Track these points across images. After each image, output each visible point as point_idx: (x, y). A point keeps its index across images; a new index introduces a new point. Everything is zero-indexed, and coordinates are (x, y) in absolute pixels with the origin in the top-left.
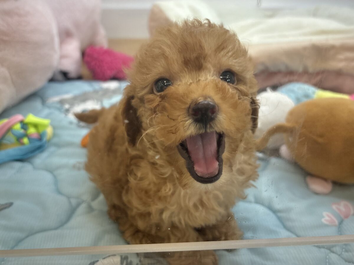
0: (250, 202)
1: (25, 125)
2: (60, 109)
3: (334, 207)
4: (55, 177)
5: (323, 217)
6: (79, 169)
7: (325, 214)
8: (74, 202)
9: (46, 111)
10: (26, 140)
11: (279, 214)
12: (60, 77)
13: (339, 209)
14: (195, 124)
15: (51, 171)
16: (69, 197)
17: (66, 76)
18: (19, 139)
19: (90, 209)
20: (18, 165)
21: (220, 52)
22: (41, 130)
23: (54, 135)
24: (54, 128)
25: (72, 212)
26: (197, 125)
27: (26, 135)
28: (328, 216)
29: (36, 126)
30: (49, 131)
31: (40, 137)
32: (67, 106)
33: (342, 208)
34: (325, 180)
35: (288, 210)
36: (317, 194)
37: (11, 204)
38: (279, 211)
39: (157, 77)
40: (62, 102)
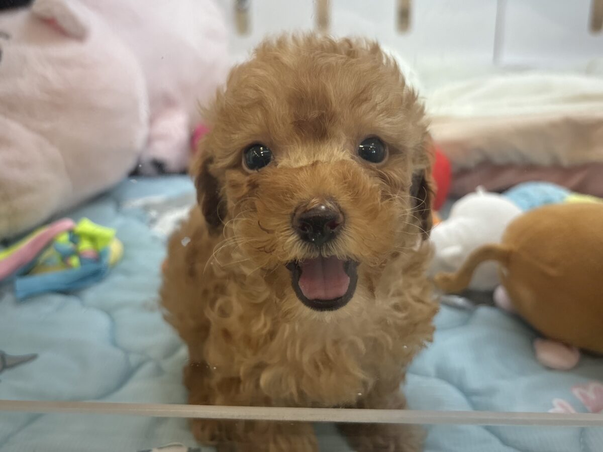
0: (426, 375)
1: (75, 237)
2: (141, 219)
3: (576, 392)
4: (113, 320)
5: (553, 407)
6: (152, 310)
7: (555, 402)
8: (134, 359)
9: (119, 221)
10: (75, 261)
11: (475, 399)
12: (150, 169)
13: (584, 396)
14: (303, 242)
15: (108, 311)
16: (127, 352)
17: (160, 169)
18: (65, 257)
19: (159, 371)
20: (58, 299)
21: (359, 106)
22: (101, 246)
23: (124, 256)
24: (126, 246)
25: (127, 375)
26: (305, 245)
27: (75, 253)
28: (562, 406)
29: (92, 238)
30: (115, 248)
31: (99, 257)
32: (153, 214)
33: (591, 395)
34: (568, 345)
35: (491, 392)
36: (549, 368)
37: (33, 357)
38: (476, 393)
39: (250, 141)
40: (147, 208)
